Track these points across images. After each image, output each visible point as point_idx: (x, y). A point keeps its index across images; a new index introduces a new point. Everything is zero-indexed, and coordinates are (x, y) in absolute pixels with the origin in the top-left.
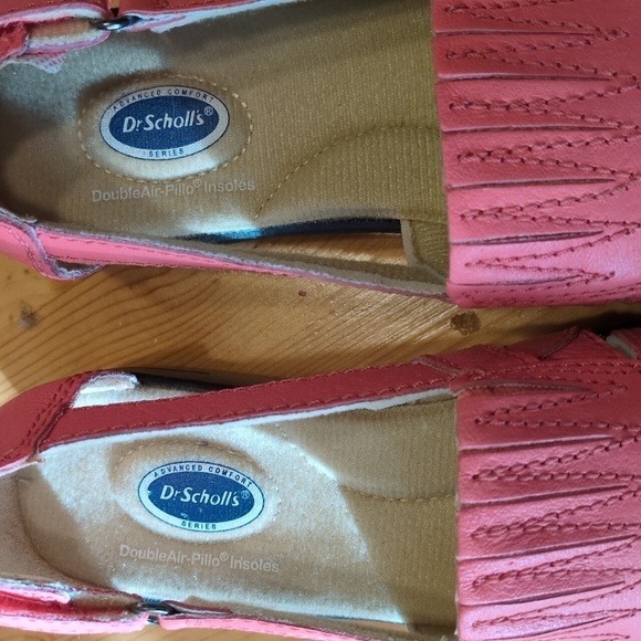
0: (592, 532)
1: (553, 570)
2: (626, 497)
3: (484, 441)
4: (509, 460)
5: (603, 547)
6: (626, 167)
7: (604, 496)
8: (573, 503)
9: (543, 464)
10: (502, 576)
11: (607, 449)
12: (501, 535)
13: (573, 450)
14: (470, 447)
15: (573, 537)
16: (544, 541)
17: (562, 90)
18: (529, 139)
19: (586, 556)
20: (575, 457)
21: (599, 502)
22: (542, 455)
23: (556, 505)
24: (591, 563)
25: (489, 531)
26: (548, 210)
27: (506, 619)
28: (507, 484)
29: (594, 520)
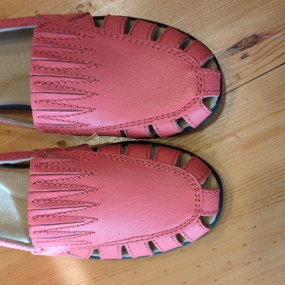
0: (73, 203)
1: (60, 215)
2: (85, 193)
3: (37, 172)
4: (46, 178)
5: (76, 209)
6: (91, 91)
7: (77, 192)
8: (67, 194)
9: (57, 180)
10: (43, 216)
11: (79, 177)
12: (42, 202)
13: (68, 177)
14: (33, 173)
15: (66, 205)
16: (56, 205)
17: (71, 66)
18: (59, 80)
19: (71, 211)
20: (68, 179)
21: (76, 194)
22: (57, 177)
23: (62, 194)
24: (73, 214)
25: (38, 201)
26: (64, 102)
27: (45, 231)
28: (45, 186)
29: (74, 200)
